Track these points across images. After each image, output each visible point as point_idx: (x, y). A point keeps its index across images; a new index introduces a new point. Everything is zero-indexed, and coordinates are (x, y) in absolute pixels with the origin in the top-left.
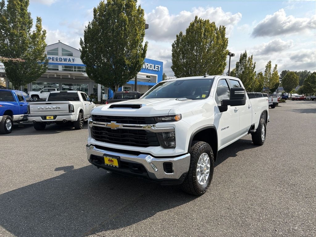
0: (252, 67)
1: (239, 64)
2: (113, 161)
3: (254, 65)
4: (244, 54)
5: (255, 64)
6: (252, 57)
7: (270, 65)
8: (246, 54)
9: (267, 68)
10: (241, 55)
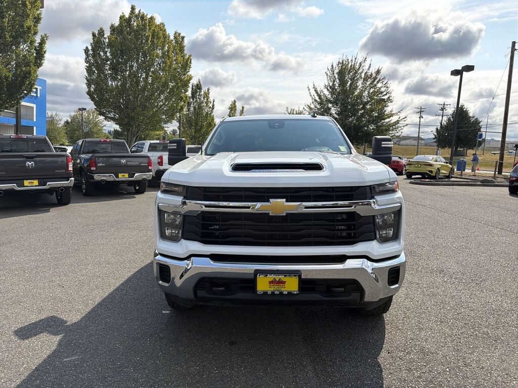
0: (210, 107)
1: (191, 100)
2: (284, 283)
3: (212, 104)
4: (197, 85)
5: (214, 102)
6: (208, 91)
7: (235, 106)
8: (200, 85)
9: (231, 111)
10: (192, 87)
